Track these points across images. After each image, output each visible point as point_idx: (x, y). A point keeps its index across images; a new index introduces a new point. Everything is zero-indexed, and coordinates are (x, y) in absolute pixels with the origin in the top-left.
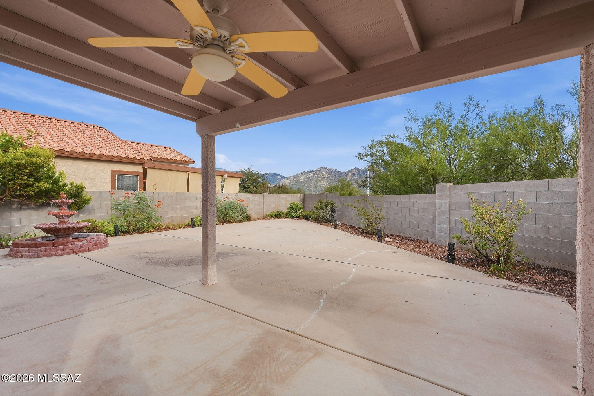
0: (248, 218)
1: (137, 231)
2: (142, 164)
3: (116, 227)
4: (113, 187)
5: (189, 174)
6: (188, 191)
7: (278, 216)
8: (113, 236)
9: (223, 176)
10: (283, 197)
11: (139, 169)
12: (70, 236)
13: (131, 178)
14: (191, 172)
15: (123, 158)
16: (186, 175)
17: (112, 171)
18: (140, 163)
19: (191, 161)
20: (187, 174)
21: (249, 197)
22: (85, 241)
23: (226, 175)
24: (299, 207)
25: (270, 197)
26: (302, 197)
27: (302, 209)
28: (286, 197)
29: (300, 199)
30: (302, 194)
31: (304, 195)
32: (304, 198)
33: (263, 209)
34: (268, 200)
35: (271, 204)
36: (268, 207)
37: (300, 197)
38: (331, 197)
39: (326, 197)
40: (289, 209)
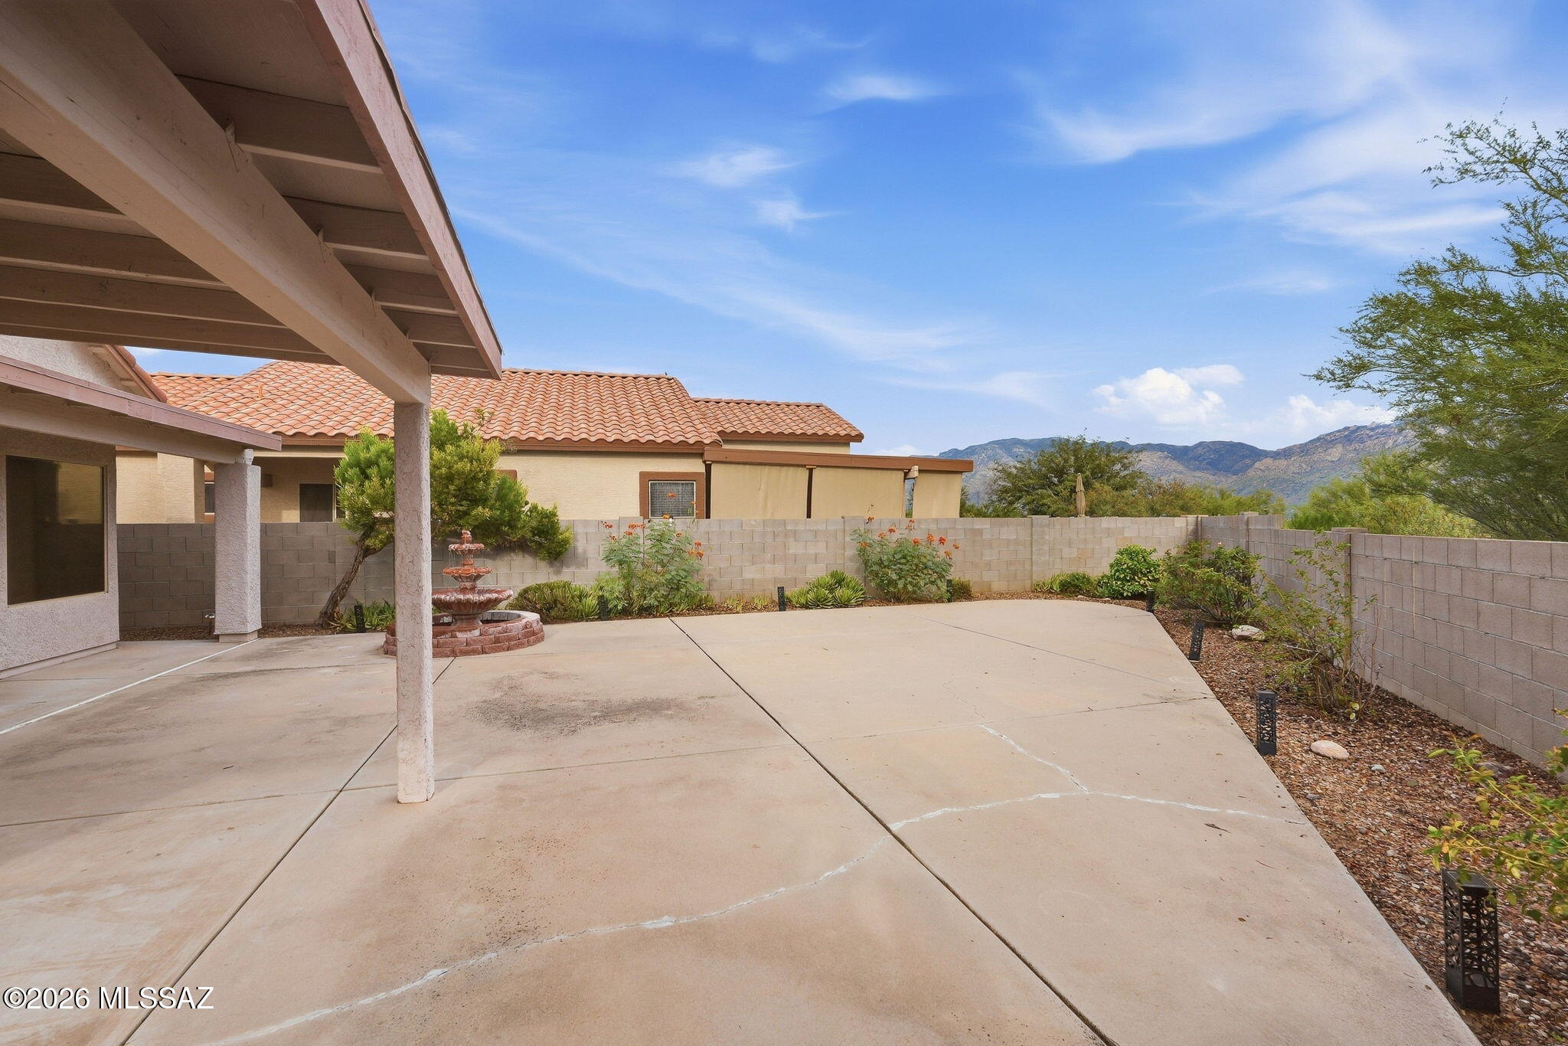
0: (960, 592)
1: (646, 612)
2: (701, 455)
3: (602, 601)
4: (644, 513)
5: (811, 471)
6: (809, 516)
7: (1072, 588)
8: (597, 620)
9: (910, 470)
10: (1108, 529)
11: (696, 466)
12: (475, 618)
13: (680, 488)
14: (818, 466)
15: (658, 443)
16: (804, 474)
17: (644, 476)
18: (694, 451)
19: (853, 434)
20: (808, 471)
21: (978, 527)
22: (477, 633)
23: (916, 468)
24: (1145, 560)
25: (1058, 527)
26: (1191, 528)
27: (1155, 569)
28: (1123, 528)
29: (1184, 533)
30: (1191, 518)
31: (1199, 519)
32: (1200, 528)
33: (1027, 565)
34: (1047, 537)
35: (1061, 550)
36: (1047, 558)
37: (1181, 528)
38: (1260, 530)
39: (1248, 530)
40: (1112, 566)
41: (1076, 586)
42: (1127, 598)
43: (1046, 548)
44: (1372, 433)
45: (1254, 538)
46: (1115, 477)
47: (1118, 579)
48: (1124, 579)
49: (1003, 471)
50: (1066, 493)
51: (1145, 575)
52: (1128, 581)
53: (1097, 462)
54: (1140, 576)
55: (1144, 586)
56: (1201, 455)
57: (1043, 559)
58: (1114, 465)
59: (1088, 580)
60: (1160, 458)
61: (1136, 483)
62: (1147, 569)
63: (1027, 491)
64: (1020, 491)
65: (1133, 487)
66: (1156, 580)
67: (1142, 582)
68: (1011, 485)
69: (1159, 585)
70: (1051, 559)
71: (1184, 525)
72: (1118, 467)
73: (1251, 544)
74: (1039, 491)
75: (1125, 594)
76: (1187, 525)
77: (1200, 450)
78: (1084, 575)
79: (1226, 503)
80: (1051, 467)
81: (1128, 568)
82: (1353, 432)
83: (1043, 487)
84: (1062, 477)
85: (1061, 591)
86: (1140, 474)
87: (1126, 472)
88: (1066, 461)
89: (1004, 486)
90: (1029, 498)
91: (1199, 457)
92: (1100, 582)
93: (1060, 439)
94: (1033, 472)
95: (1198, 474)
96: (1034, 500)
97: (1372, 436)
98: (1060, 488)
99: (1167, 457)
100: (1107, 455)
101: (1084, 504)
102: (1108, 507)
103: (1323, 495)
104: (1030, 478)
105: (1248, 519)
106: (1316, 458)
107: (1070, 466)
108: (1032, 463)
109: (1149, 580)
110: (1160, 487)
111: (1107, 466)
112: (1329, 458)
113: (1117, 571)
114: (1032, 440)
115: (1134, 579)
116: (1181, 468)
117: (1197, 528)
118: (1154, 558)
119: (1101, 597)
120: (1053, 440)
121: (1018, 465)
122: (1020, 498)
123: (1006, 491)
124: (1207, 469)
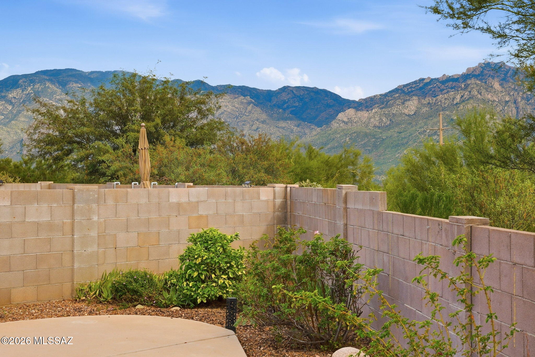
7: (128, 294)
24: (224, 250)
25: (110, 202)
26: (279, 201)
27: (237, 263)
28: (198, 202)
29: (271, 210)
30: (279, 187)
31: (289, 189)
32: (289, 202)
33: (67, 258)
34: (95, 218)
35: (115, 235)
36: (95, 248)
37: (267, 201)
38: (361, 210)
39: (346, 209)
40: (182, 259)
41: (135, 292)
42: (202, 305)
43: (94, 233)
44: (443, 87)
45: (353, 221)
46: (191, 126)
47: (190, 279)
48: (199, 279)
49: (49, 114)
50: (129, 149)
51: (224, 272)
52: (203, 282)
53: (170, 106)
54: (218, 273)
55: (223, 287)
56: (285, 102)
57: (90, 250)
58: (189, 111)
59: (151, 280)
60: (242, 103)
61: (215, 135)
62: (226, 263)
63: (78, 143)
64: (71, 142)
65: (212, 140)
66: (237, 279)
67: (221, 281)
68: (57, 133)
69: (241, 286)
70: (101, 250)
71: (271, 198)
72: (193, 115)
73: (350, 228)
74: (98, 144)
75: (199, 301)
76: (274, 198)
77: (285, 97)
78: (146, 274)
79: (314, 163)
80: (111, 111)
81: (202, 262)
82: (427, 84)
83: (99, 138)
84: (125, 125)
85: (114, 298)
86: (220, 125)
87: (205, 121)
88: (131, 103)
89: (48, 135)
90: (83, 153)
91: (283, 105)
92: (166, 283)
93: (124, 73)
94: (87, 115)
95: (282, 124)
96: (87, 157)
97: (444, 90)
98: (120, 141)
99: (249, 103)
100: (182, 98)
101: (148, 165)
102: (180, 170)
103: (416, 159)
104: (83, 125)
105: (346, 194)
106: (394, 110)
107: (136, 111)
108: (87, 105)
109: (229, 278)
110: (243, 143)
111: (181, 112)
112: (406, 111)
113: (189, 267)
114: (92, 73)
115: (210, 277)
116: (264, 116)
117: (286, 202)
118: (234, 247)
119: (167, 306)
120: (115, 74)
121: (68, 106)
122: (70, 152)
123: (50, 142)
124: (291, 119)
